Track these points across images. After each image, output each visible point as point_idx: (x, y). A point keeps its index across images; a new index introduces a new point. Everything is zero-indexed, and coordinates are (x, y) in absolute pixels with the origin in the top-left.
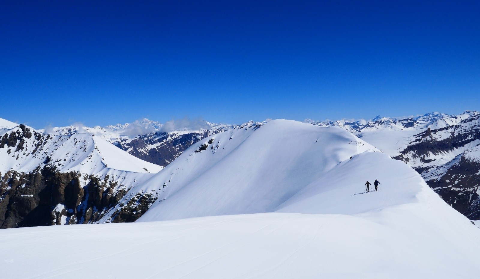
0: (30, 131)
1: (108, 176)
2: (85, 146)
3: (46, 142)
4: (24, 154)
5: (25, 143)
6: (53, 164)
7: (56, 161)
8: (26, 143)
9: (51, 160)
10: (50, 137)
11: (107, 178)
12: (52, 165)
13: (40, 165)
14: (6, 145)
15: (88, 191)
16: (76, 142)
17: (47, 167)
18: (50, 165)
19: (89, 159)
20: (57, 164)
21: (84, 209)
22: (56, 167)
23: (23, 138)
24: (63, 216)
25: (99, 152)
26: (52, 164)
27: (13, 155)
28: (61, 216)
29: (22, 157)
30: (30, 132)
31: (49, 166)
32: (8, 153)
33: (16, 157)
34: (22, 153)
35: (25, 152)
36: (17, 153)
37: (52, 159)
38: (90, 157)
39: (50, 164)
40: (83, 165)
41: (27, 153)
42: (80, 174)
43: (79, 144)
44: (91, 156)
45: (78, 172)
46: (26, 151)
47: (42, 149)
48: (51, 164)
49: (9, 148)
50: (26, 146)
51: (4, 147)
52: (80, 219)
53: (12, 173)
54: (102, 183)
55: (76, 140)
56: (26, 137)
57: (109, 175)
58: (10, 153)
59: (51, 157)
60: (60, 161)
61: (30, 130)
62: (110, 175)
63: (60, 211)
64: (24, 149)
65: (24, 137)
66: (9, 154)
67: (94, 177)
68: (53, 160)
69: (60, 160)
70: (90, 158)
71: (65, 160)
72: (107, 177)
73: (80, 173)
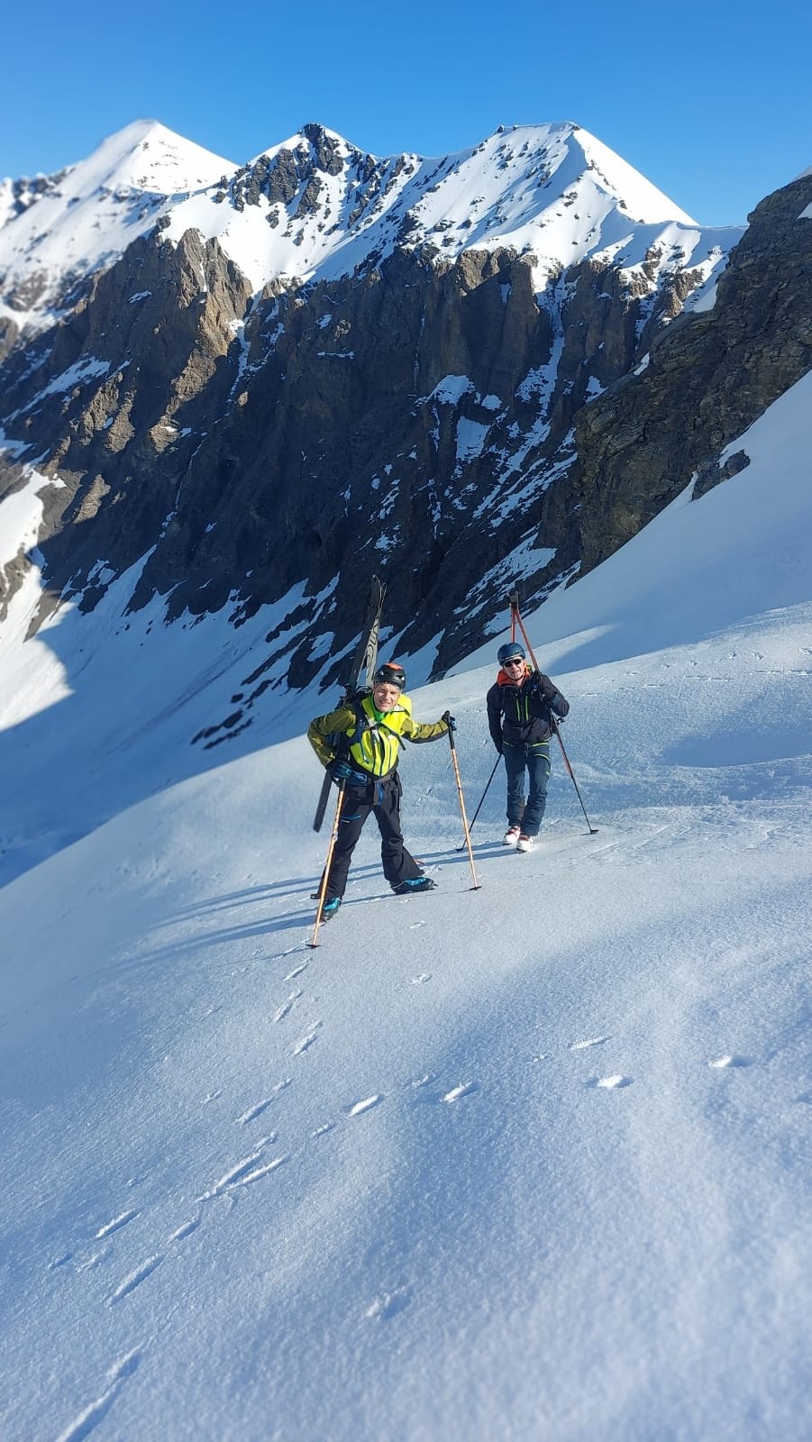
0: (337, 149)
1: (659, 254)
2: (545, 170)
3: (392, 183)
4: (321, 227)
5: (323, 189)
6: (424, 239)
7: (436, 229)
8: (325, 192)
9: (417, 227)
10: (404, 164)
11: (654, 260)
12: (421, 242)
13: (378, 249)
14: (263, 199)
15: (561, 329)
16: (510, 158)
17: (404, 247)
18: (413, 243)
19: (567, 205)
20: (437, 239)
21: (543, 395)
22: (437, 251)
23: (316, 171)
24: (462, 418)
25: (605, 180)
26: (420, 239)
27: (285, 230)
28: (455, 420)
29: (313, 237)
30: (338, 152)
31: (412, 247)
32: (269, 224)
33: (294, 237)
34: (314, 223)
35: (324, 222)
36: (297, 224)
37: (421, 220)
38: (567, 200)
39: (414, 239)
40: (542, 226)
41: (329, 223)
42: (536, 258)
43: (518, 165)
44: (574, 195)
45: (525, 250)
46: (325, 218)
47: (377, 207)
48: (417, 241)
49: (272, 209)
50: (327, 201)
51: (260, 203)
52: (530, 430)
53: (285, 288)
54: (634, 276)
55: (505, 153)
56: (324, 171)
57: (660, 250)
58: (277, 223)
59: (417, 214)
60: (450, 226)
61: (338, 145)
62: (664, 249)
63: (454, 400)
64: (321, 213)
65: (318, 169)
66: (273, 227)
67: (594, 262)
68: (424, 226)
69: (448, 223)
70: (570, 203)
71: (467, 224)
72: (654, 255)
73: (535, 253)
